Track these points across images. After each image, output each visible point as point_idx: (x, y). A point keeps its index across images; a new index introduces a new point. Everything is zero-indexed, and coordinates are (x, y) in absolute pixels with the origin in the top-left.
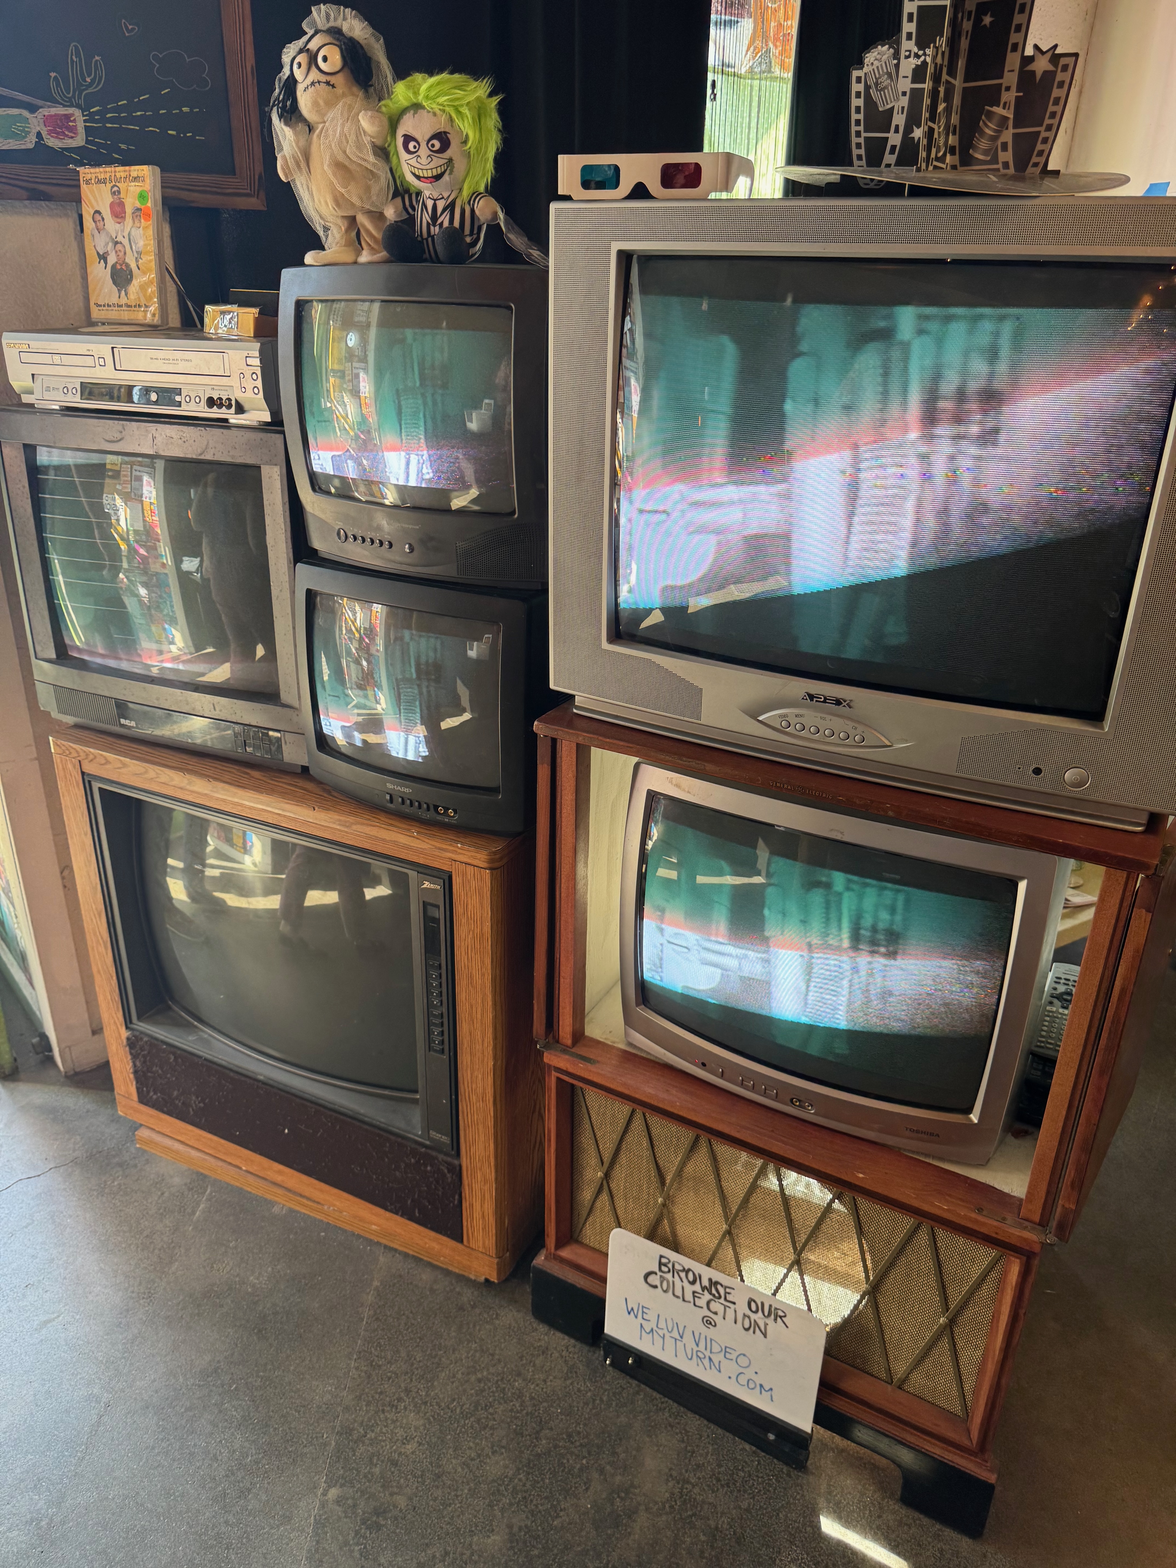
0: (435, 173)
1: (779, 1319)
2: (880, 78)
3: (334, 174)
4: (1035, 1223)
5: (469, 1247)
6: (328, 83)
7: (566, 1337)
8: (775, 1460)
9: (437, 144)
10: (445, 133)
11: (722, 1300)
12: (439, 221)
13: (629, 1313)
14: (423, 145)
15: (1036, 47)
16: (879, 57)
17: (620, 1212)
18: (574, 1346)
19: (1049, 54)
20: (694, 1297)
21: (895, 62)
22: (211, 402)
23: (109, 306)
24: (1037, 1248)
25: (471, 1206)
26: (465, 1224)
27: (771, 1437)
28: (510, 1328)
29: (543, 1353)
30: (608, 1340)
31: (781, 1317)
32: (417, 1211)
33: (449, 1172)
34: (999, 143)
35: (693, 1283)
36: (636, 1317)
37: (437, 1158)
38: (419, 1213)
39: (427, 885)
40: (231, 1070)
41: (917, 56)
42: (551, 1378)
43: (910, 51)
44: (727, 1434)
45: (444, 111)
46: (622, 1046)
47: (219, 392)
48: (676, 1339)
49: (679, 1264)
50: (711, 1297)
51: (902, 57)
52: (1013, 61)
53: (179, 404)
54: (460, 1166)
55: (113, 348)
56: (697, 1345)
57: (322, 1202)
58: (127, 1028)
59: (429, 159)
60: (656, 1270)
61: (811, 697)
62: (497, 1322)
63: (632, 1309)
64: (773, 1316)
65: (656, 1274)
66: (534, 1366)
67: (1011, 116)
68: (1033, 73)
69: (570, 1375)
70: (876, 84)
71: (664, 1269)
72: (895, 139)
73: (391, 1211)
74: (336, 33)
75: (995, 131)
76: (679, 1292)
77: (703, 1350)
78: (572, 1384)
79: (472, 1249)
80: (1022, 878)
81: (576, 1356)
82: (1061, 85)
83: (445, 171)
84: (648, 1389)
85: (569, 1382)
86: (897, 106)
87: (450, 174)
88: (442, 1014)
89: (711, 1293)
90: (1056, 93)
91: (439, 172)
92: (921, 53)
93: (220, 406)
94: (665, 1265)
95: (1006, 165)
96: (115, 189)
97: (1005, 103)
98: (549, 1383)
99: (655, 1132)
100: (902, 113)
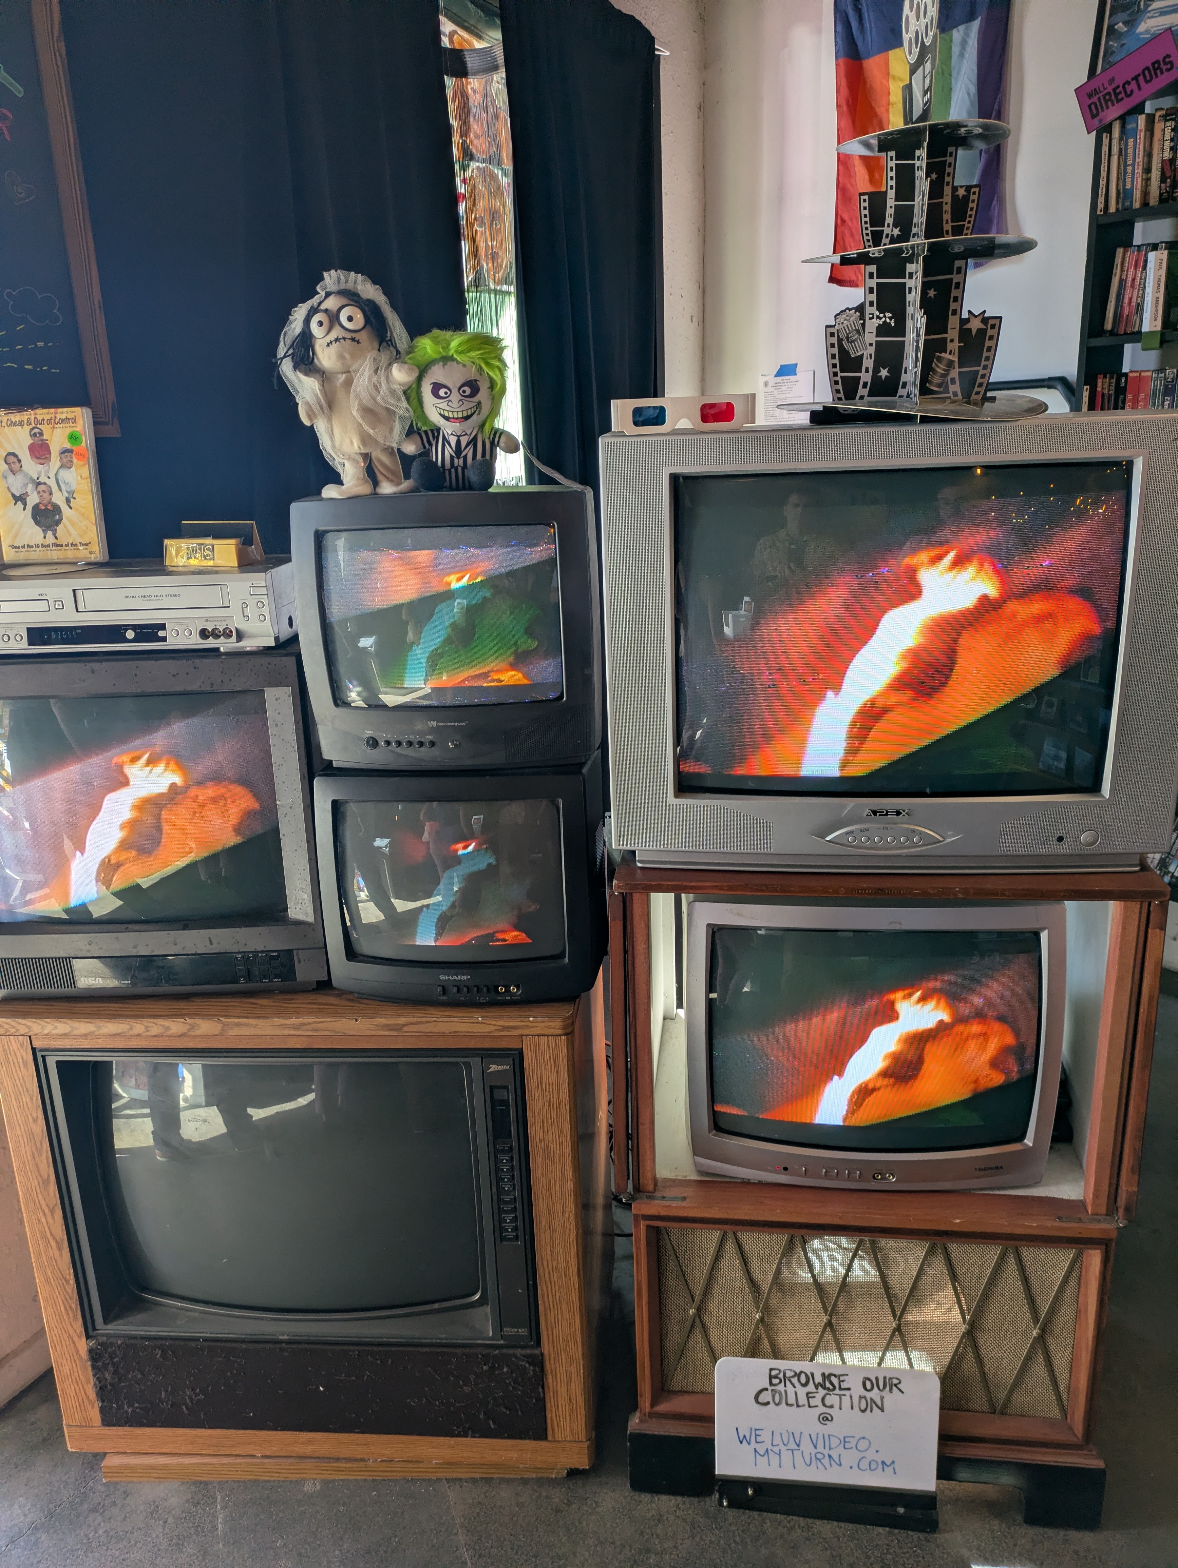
0: (465, 414)
1: (894, 1388)
2: (850, 333)
3: (363, 418)
4: (1103, 1215)
5: (555, 1441)
6: (353, 339)
7: (672, 1497)
8: (909, 1532)
9: (468, 391)
10: (476, 381)
11: (837, 1391)
12: (463, 454)
13: (741, 1442)
14: (455, 391)
15: (970, 312)
16: (847, 318)
17: (714, 1343)
18: (684, 1503)
19: (980, 318)
20: (808, 1398)
21: (862, 321)
22: (204, 634)
23: (28, 546)
24: (1114, 1235)
25: (556, 1392)
26: (549, 1416)
27: (901, 1510)
28: (614, 1510)
29: (659, 1521)
30: (722, 1480)
31: (895, 1385)
32: (491, 1422)
33: (530, 1364)
34: (949, 378)
35: (805, 1385)
36: (749, 1444)
37: (514, 1355)
38: (494, 1423)
39: (493, 1068)
40: (243, 1341)
41: (878, 317)
42: (679, 1541)
43: (873, 314)
44: (858, 1526)
45: (473, 363)
46: (694, 1177)
47: (215, 623)
48: (792, 1451)
49: (791, 1370)
50: (826, 1391)
51: (867, 319)
52: (953, 322)
53: (164, 639)
54: (542, 1354)
55: (74, 591)
56: (815, 1447)
57: (366, 1457)
58: (88, 1337)
59: (461, 403)
60: (767, 1385)
61: (875, 813)
62: (599, 1510)
63: (745, 1436)
64: (888, 1388)
65: (767, 1389)
66: (658, 1536)
67: (957, 360)
68: (970, 330)
69: (695, 1532)
70: (847, 338)
71: (775, 1381)
72: (866, 377)
73: (459, 1435)
74: (352, 297)
75: (945, 370)
76: (792, 1400)
77: (822, 1450)
78: (701, 1539)
79: (559, 1441)
80: (1043, 929)
81: (690, 1512)
82: (991, 338)
83: (475, 412)
84: (770, 1514)
85: (697, 1539)
86: (866, 353)
87: (479, 414)
88: (515, 1198)
89: (824, 1388)
90: (988, 343)
91: (469, 413)
92: (881, 315)
93: (217, 637)
94: (776, 1377)
95: (955, 394)
96: (36, 431)
97: (951, 351)
98: (680, 1547)
99: (747, 1248)
100: (871, 358)
